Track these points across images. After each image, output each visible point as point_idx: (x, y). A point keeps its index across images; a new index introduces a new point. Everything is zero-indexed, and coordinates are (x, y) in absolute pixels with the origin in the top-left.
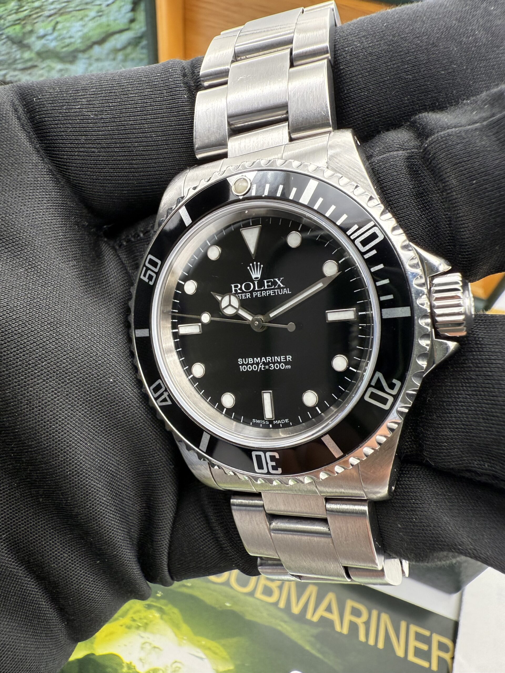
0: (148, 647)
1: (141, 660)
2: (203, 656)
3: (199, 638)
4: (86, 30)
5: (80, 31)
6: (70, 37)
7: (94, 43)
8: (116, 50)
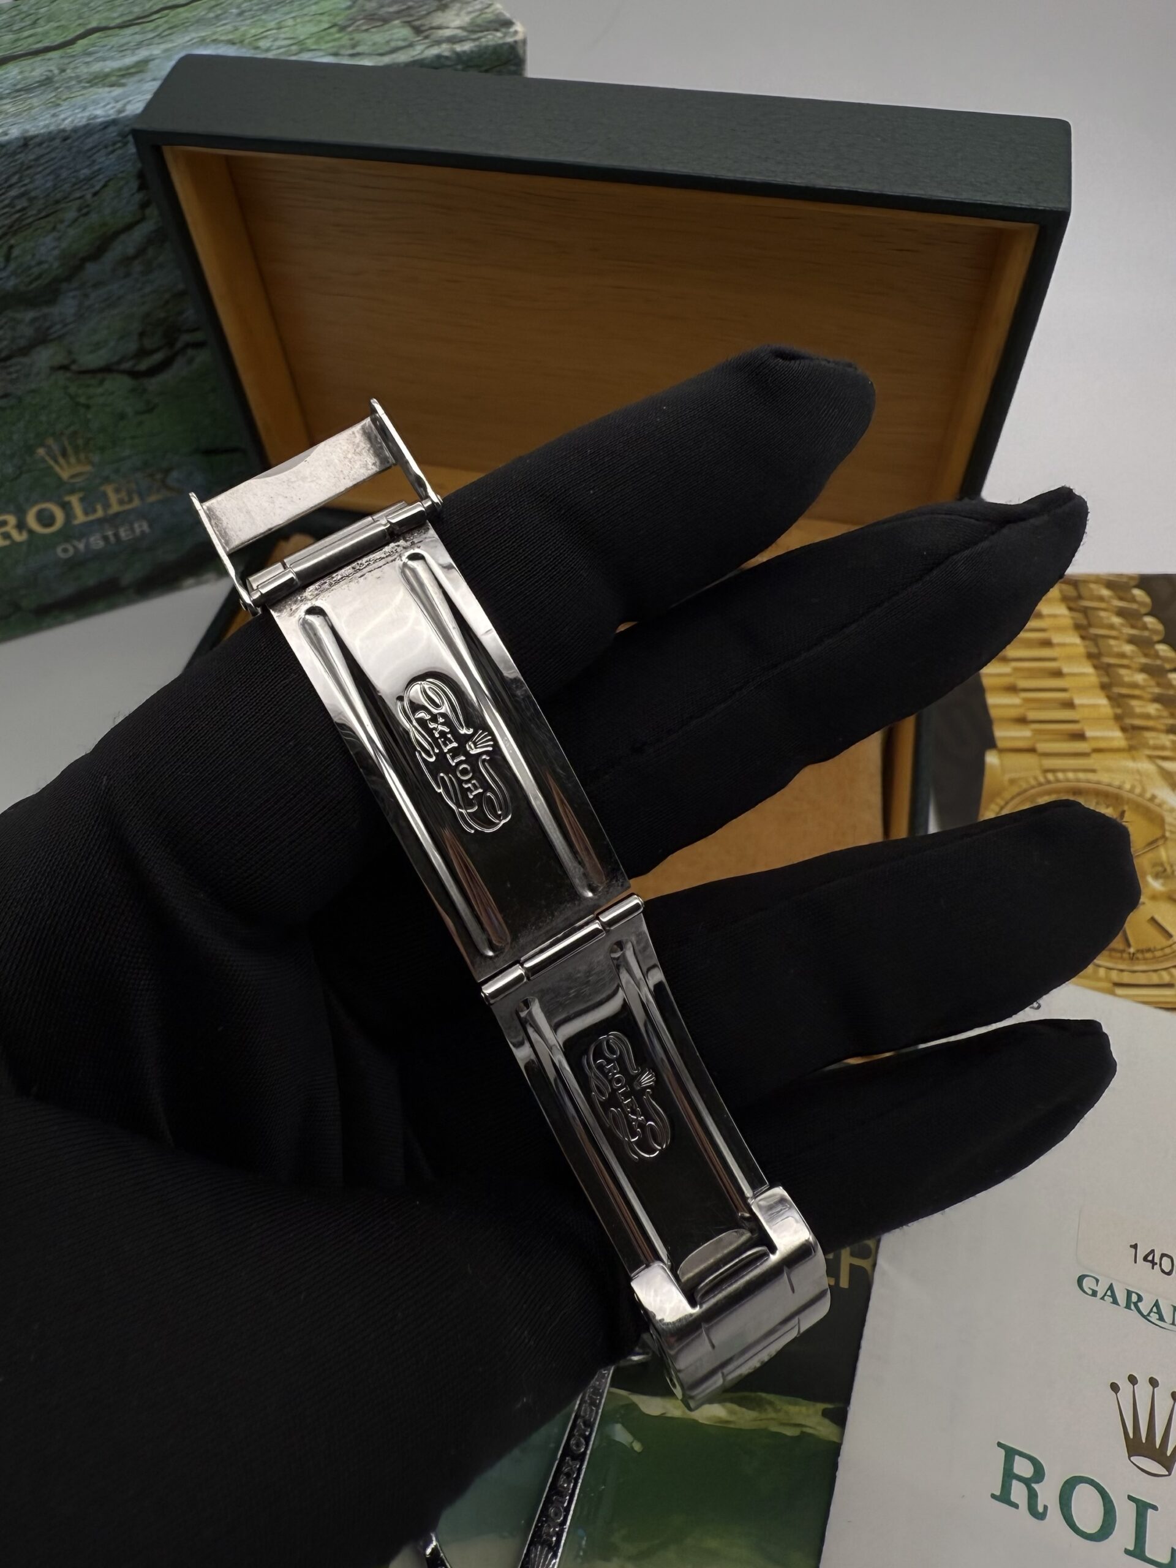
4: (64, 245)
5: (54, 248)
6: (40, 263)
7: (84, 260)
8: (127, 261)
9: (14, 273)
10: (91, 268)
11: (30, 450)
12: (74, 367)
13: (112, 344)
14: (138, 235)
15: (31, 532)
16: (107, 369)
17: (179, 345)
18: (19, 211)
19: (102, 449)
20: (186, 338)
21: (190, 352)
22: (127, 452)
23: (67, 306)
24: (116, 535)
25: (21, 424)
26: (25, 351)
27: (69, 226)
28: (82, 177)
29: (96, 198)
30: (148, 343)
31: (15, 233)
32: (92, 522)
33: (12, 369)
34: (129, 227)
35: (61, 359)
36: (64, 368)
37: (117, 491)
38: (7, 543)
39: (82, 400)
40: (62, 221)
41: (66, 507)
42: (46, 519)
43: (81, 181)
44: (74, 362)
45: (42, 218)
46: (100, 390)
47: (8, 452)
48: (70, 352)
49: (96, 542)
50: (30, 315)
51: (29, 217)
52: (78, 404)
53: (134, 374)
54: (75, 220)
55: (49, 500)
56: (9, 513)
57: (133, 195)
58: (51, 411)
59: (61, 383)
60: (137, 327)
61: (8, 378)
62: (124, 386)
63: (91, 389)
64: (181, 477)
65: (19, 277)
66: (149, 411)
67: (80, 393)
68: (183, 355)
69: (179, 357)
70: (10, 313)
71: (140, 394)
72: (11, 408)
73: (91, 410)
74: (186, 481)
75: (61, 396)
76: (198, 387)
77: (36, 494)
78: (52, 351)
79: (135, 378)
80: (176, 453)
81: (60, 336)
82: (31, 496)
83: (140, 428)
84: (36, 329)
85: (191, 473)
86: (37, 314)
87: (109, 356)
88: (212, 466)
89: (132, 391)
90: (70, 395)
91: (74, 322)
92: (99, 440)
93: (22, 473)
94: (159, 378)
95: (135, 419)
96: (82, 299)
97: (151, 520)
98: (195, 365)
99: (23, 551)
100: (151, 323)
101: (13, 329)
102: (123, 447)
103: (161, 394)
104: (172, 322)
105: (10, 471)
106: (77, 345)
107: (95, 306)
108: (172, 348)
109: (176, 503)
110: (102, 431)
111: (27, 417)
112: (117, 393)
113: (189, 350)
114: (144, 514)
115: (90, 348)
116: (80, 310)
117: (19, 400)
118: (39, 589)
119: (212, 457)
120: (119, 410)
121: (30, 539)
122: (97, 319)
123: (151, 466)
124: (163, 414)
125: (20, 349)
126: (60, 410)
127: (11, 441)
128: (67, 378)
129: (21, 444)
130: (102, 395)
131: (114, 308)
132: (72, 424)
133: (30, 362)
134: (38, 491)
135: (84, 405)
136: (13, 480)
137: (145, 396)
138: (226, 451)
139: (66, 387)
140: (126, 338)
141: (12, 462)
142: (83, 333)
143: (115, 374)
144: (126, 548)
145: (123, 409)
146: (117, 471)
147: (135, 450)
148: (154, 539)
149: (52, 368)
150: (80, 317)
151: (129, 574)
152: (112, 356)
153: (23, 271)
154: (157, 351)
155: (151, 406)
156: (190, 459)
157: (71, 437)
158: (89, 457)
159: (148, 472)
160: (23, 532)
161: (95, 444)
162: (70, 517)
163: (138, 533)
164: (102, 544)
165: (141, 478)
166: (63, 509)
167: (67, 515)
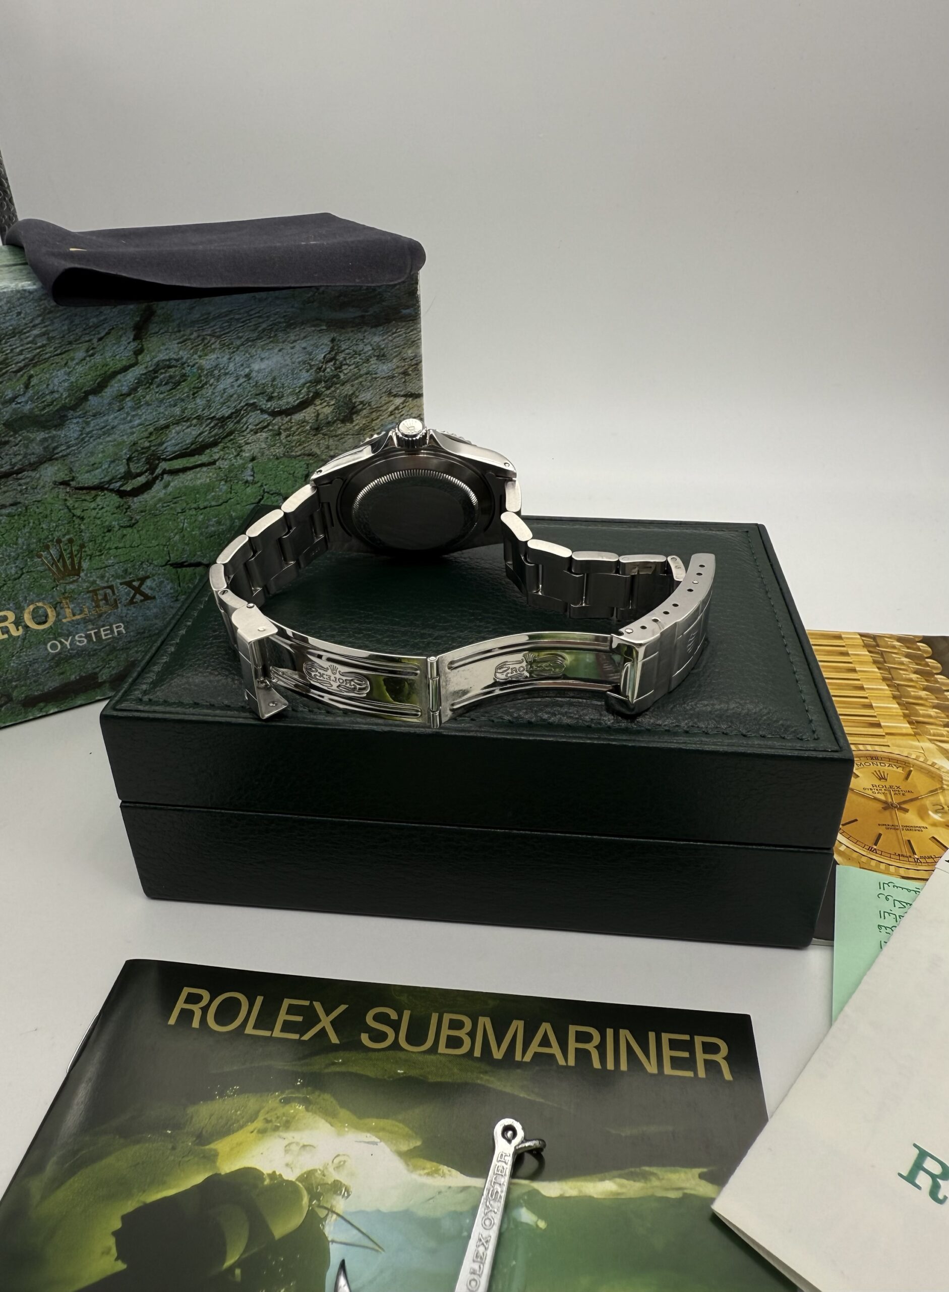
0: (294, 1148)
1: (287, 1165)
2: (377, 1140)
3: (367, 1121)
4: (73, 379)
5: (64, 381)
6: (52, 392)
7: (87, 394)
8: (122, 396)
9: (31, 399)
10: (93, 400)
11: (31, 553)
12: (73, 484)
13: (105, 466)
14: (131, 376)
15: (26, 627)
16: (100, 487)
17: (158, 471)
18: (39, 347)
19: (91, 557)
20: (164, 465)
21: (166, 478)
22: (110, 562)
23: (71, 431)
24: (97, 634)
25: (27, 530)
26: (34, 466)
27: (77, 364)
28: (91, 324)
29: (100, 342)
30: (134, 468)
31: (34, 366)
32: (78, 622)
33: (22, 481)
34: (125, 369)
35: (62, 476)
36: (65, 483)
38: (6, 636)
39: (78, 512)
40: (73, 359)
41: (58, 607)
42: (41, 617)
43: (90, 328)
44: (73, 480)
45: (57, 355)
46: (93, 505)
47: (13, 554)
49: (80, 640)
50: (42, 435)
51: (46, 353)
52: (74, 515)
53: (122, 494)
54: (84, 359)
55: (43, 600)
56: (8, 609)
57: (129, 343)
58: (52, 520)
59: (62, 496)
60: (126, 453)
61: (19, 488)
62: (112, 503)
63: (85, 504)
64: (154, 585)
65: (34, 402)
66: (131, 526)
67: (76, 506)
68: (161, 480)
69: (157, 481)
70: (25, 433)
71: (125, 510)
72: (19, 515)
73: (85, 522)
74: (157, 589)
75: (60, 507)
76: (171, 508)
77: (34, 593)
78: (56, 468)
79: (121, 497)
80: (151, 564)
81: (63, 456)
82: (29, 594)
83: (124, 540)
84: (45, 448)
85: (162, 582)
86: (47, 436)
87: (103, 476)
88: (179, 577)
89: (118, 507)
90: (68, 507)
91: (76, 444)
92: (89, 548)
93: (23, 574)
94: (141, 498)
95: (120, 532)
96: (84, 425)
97: (128, 622)
98: (170, 489)
99: (18, 646)
100: (137, 451)
101: (27, 447)
102: (108, 556)
103: (142, 512)
104: (153, 451)
105: (13, 572)
106: (77, 465)
107: (94, 432)
108: (152, 473)
109: (148, 609)
110: (92, 541)
111: (31, 524)
112: (108, 508)
113: (165, 476)
114: (122, 617)
115: (87, 468)
116: (82, 434)
117: (26, 509)
118: (28, 682)
119: (179, 570)
120: (107, 523)
121: (25, 634)
122: (95, 443)
123: (130, 574)
124: (142, 530)
125: (31, 465)
126: (59, 520)
127: (16, 544)
128: (67, 492)
129: (24, 547)
130: (94, 509)
131: (108, 436)
132: (68, 533)
133: (38, 476)
134: (36, 590)
135: (79, 517)
136: (15, 579)
137: (128, 513)
138: (190, 565)
139: (66, 500)
140: (117, 462)
141: (15, 563)
142: (83, 454)
143: (106, 492)
144: (105, 647)
145: (111, 522)
146: (102, 577)
147: (117, 560)
148: (129, 639)
149: (55, 483)
150: (81, 441)
151: (106, 671)
152: (105, 476)
153: (38, 398)
154: (139, 475)
155: (133, 521)
156: (162, 570)
157: (66, 544)
158: (80, 563)
159: (128, 579)
160: (20, 628)
161: (85, 552)
162: (60, 617)
163: (116, 634)
164: (86, 641)
165: (121, 584)
166: (55, 608)
167: (58, 615)
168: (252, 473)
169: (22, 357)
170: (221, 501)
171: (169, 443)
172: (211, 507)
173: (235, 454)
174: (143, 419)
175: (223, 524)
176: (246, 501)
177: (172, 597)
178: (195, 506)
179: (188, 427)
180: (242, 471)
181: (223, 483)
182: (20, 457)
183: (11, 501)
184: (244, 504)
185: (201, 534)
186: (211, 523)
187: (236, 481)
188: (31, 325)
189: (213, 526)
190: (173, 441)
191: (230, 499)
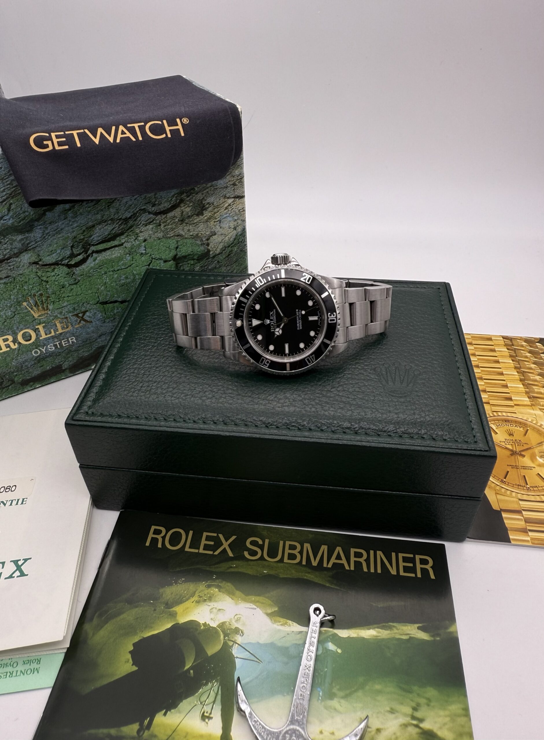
9: (12, 217)
10: (49, 214)
11: (19, 303)
12: (40, 263)
13: (59, 251)
15: (20, 343)
16: (56, 264)
17: (90, 252)
18: (14, 187)
19: (54, 302)
20: (93, 248)
21: (95, 255)
22: (65, 304)
23: (37, 233)
24: (60, 344)
25: (15, 291)
26: (17, 255)
30: (75, 251)
31: (13, 198)
32: (49, 338)
33: (11, 264)
35: (34, 259)
36: (36, 263)
37: (61, 323)
38: (8, 349)
39: (44, 279)
41: (36, 330)
42: (27, 337)
44: (40, 260)
46: (53, 274)
47: (8, 305)
48: (39, 256)
49: (51, 348)
50: (20, 237)
51: (19, 190)
52: (42, 280)
53: (69, 266)
55: (28, 328)
58: (30, 284)
59: (34, 270)
60: (70, 244)
61: (9, 268)
62: (64, 272)
63: (48, 273)
64: (91, 315)
65: (14, 219)
66: (76, 284)
67: (43, 275)
68: (92, 257)
69: (89, 258)
70: (10, 237)
71: (71, 275)
72: (10, 283)
73: (49, 283)
74: (93, 317)
75: (34, 277)
76: (98, 272)
77: (22, 325)
78: (30, 255)
79: (69, 268)
80: (88, 303)
81: (33, 248)
82: (20, 326)
83: (72, 292)
84: (22, 244)
85: (95, 313)
86: (23, 237)
87: (57, 257)
88: (105, 310)
89: (68, 274)
90: (38, 276)
91: (41, 241)
92: (53, 298)
93: (15, 315)
94: (80, 268)
95: (69, 287)
96: (44, 229)
97: (77, 336)
98: (97, 261)
99: (16, 354)
100: (76, 241)
101: (11, 244)
102: (63, 301)
103: (81, 275)
104: (86, 241)
105: (10, 314)
106: (42, 252)
107: (51, 233)
108: (86, 253)
109: (88, 328)
110: (53, 294)
111: (18, 287)
112: (61, 275)
113: (94, 254)
114: (74, 334)
115: (48, 253)
116: (43, 235)
117: (14, 279)
118: (23, 372)
119: (105, 306)
120: (62, 283)
121: (19, 347)
122: (51, 239)
123: (77, 310)
124: (82, 285)
125: (15, 254)
126: (34, 284)
127: (10, 299)
128: (37, 268)
129: (15, 300)
130: (54, 276)
131: (59, 234)
132: (40, 290)
133: (19, 260)
134: (23, 323)
135: (45, 281)
136: (11, 318)
137: (74, 277)
138: (111, 302)
139: (37, 272)
140: (65, 248)
141: (10, 309)
142: (45, 246)
143: (60, 266)
144: (65, 350)
145: (64, 282)
146: (61, 313)
147: (69, 303)
148: (78, 345)
149: (30, 263)
150: (43, 238)
151: (66, 363)
152: (59, 257)
153: (16, 216)
154: (79, 254)
155: (77, 281)
156: (95, 306)
157: (39, 297)
158: (47, 306)
159: (76, 313)
160: (16, 344)
161: (50, 300)
162: (38, 336)
163: (71, 343)
164: (54, 349)
165: (72, 316)
166: (35, 332)
167: (37, 335)
168: (145, 249)
169: (4, 193)
170: (127, 266)
171: (95, 235)
172: (121, 269)
173: (134, 238)
174: (79, 223)
175: (129, 279)
176: (142, 265)
177: (102, 321)
178: (112, 269)
179: (105, 226)
180: (139, 248)
181: (128, 255)
182: (8, 251)
183: (5, 276)
184: (141, 266)
185: (117, 285)
186: (122, 278)
187: (135, 254)
188: (8, 174)
189: (123, 280)
190: (97, 234)
191: (133, 264)
